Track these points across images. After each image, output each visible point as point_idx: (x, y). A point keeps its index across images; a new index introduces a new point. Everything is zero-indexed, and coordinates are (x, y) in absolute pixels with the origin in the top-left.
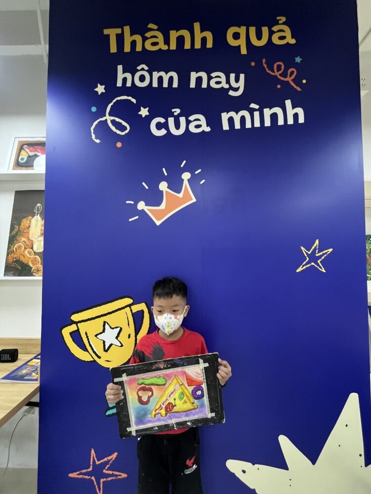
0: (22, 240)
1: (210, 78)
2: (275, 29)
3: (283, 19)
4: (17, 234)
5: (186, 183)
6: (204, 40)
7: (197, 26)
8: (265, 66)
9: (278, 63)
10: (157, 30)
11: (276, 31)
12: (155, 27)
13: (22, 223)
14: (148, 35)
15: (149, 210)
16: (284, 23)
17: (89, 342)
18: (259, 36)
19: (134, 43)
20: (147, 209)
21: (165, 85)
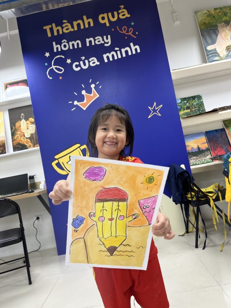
0: (18, 133)
1: (95, 40)
2: (120, 11)
3: (123, 6)
4: (15, 131)
5: (93, 89)
6: (89, 23)
7: (85, 17)
8: (118, 29)
9: (124, 27)
10: (67, 23)
11: (120, 12)
12: (66, 21)
13: (16, 125)
14: (64, 25)
15: (79, 104)
16: (123, 8)
17: (65, 166)
18: (113, 17)
19: (58, 31)
20: (78, 104)
21: (76, 47)
